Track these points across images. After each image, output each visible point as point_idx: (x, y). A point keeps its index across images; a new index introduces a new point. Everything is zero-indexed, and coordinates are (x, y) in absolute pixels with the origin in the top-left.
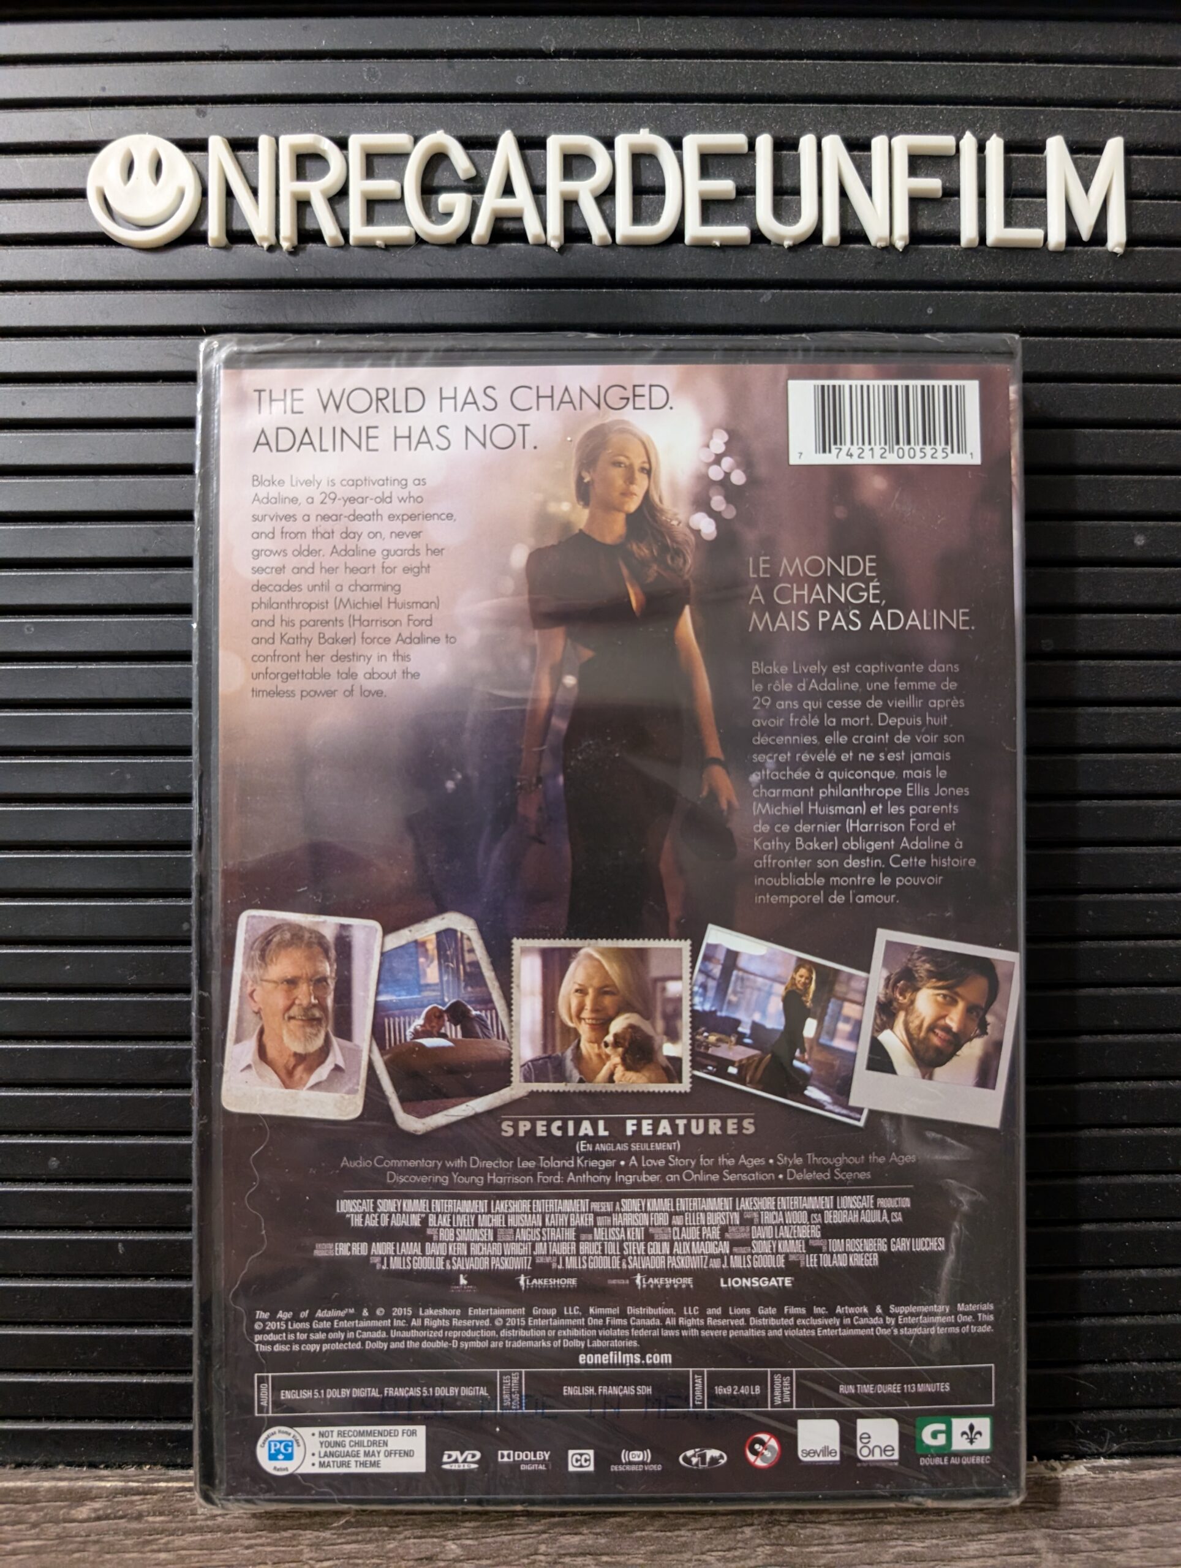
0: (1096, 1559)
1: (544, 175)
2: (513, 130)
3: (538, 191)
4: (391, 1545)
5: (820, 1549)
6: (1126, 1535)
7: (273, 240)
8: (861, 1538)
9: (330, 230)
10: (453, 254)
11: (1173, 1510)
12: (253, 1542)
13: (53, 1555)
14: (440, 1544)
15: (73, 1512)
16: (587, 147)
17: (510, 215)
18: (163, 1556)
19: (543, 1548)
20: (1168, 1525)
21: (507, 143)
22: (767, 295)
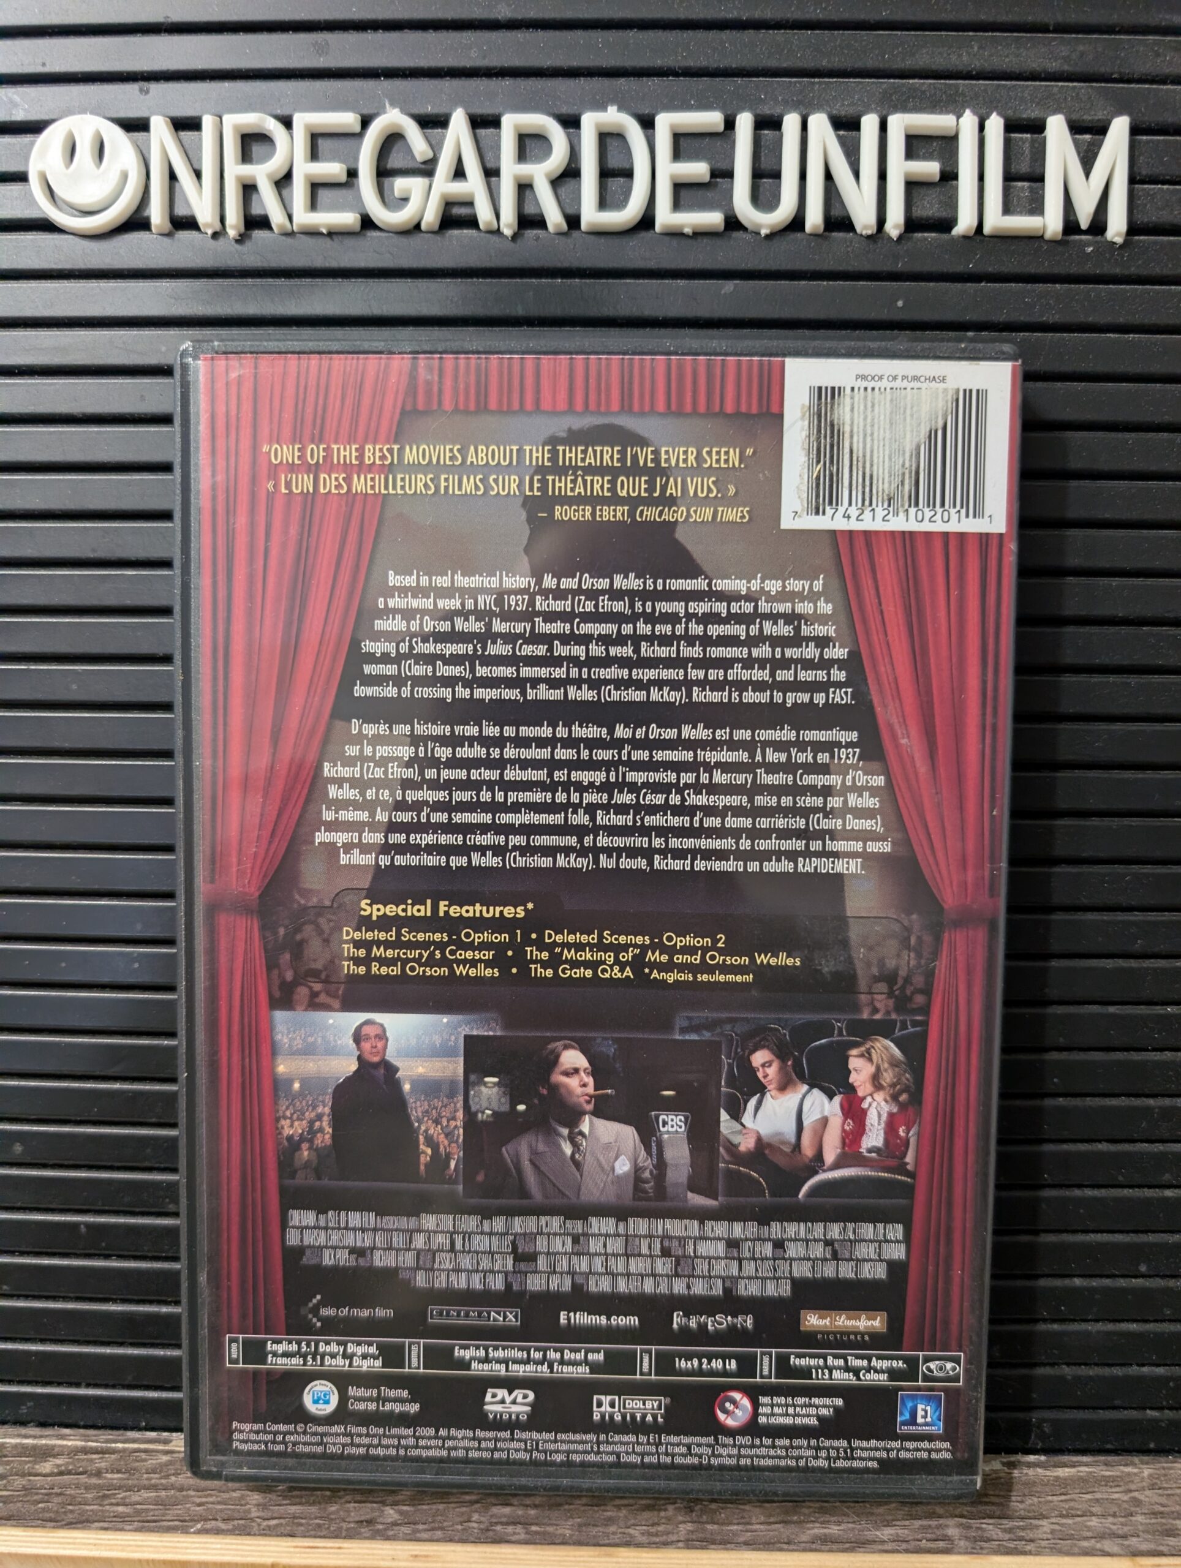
0: (1007, 1547)
1: (498, 158)
2: (465, 108)
3: (491, 173)
4: (333, 1508)
5: (740, 1527)
6: (1037, 1527)
7: (218, 226)
8: (780, 1518)
9: (277, 218)
10: (403, 241)
11: (1084, 1506)
12: (204, 1500)
13: (19, 1505)
14: (379, 1509)
15: (37, 1467)
16: (543, 126)
17: (461, 200)
18: (121, 1509)
19: (475, 1517)
20: (1079, 1519)
21: (459, 121)
22: (729, 286)
